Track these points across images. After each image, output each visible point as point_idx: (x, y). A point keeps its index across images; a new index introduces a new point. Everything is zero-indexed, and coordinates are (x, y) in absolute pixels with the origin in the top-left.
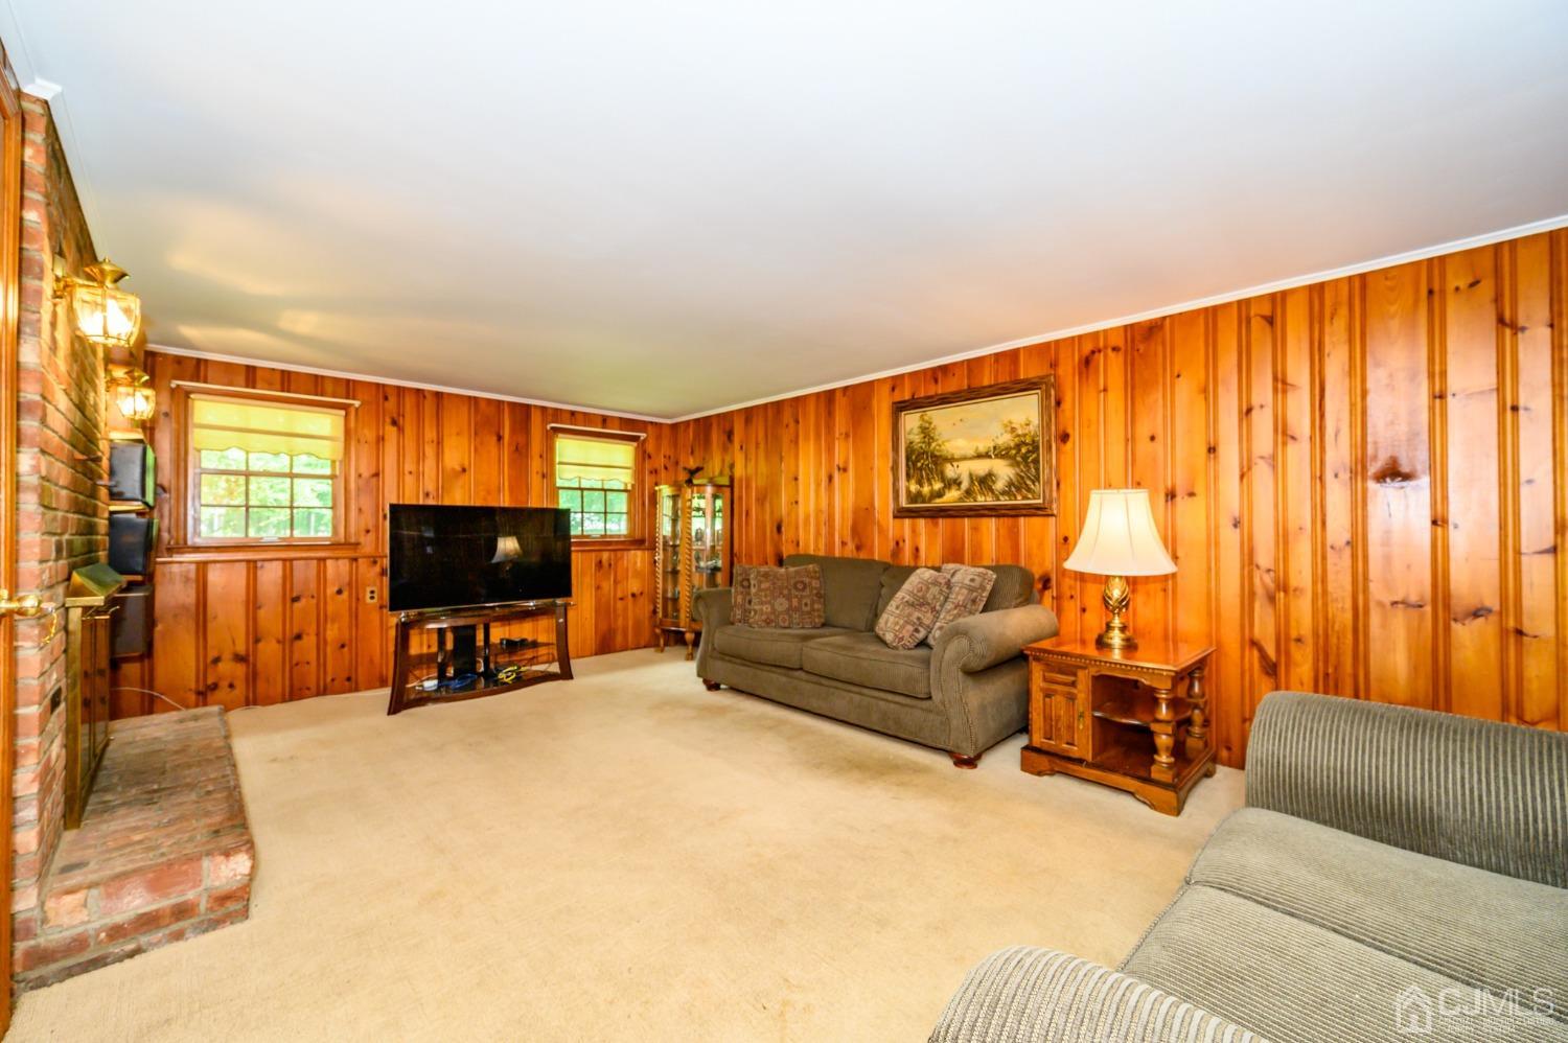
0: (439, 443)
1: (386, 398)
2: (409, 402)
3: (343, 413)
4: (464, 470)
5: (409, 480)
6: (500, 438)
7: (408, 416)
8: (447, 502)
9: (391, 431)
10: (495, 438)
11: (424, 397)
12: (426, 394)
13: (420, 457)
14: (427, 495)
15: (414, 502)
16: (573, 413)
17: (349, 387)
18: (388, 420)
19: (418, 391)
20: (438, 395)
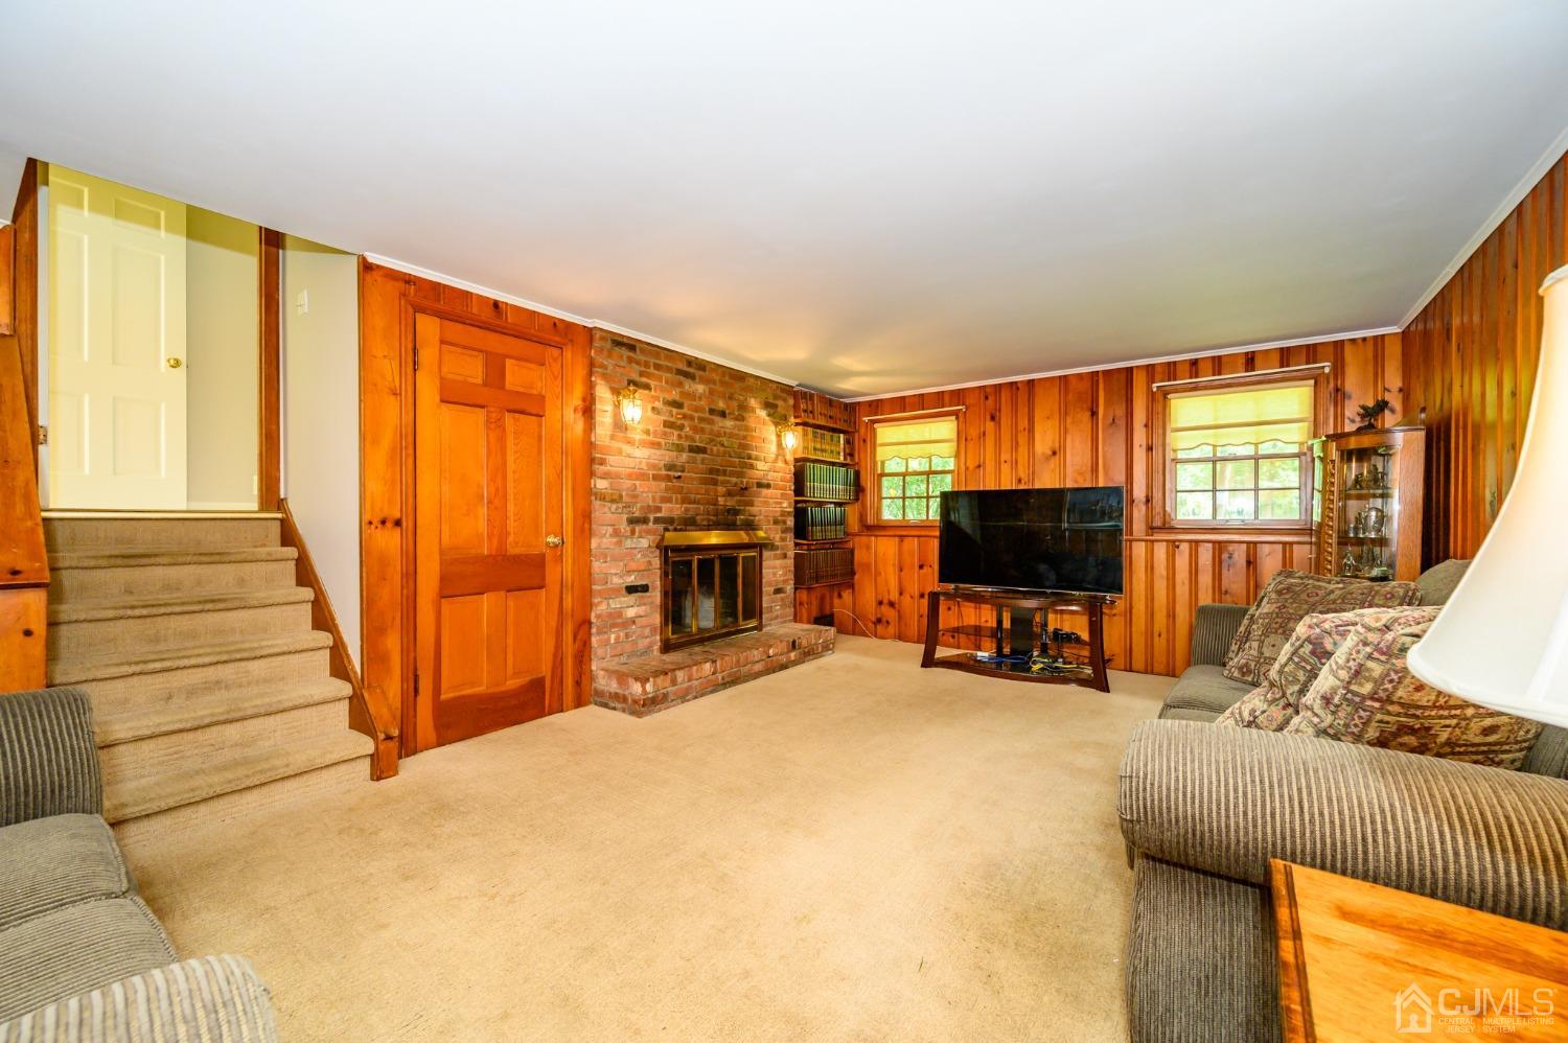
0: (1031, 430)
1: (987, 398)
2: (1005, 396)
3: (954, 418)
4: (1054, 453)
5: (1006, 468)
6: (1094, 414)
7: (1003, 408)
8: (1038, 486)
9: (990, 425)
10: (1089, 414)
11: (1018, 389)
12: (1019, 385)
13: (1015, 445)
14: (1020, 481)
15: (1009, 488)
16: (1194, 363)
17: (958, 396)
18: (988, 417)
19: (1012, 384)
20: (1031, 382)
